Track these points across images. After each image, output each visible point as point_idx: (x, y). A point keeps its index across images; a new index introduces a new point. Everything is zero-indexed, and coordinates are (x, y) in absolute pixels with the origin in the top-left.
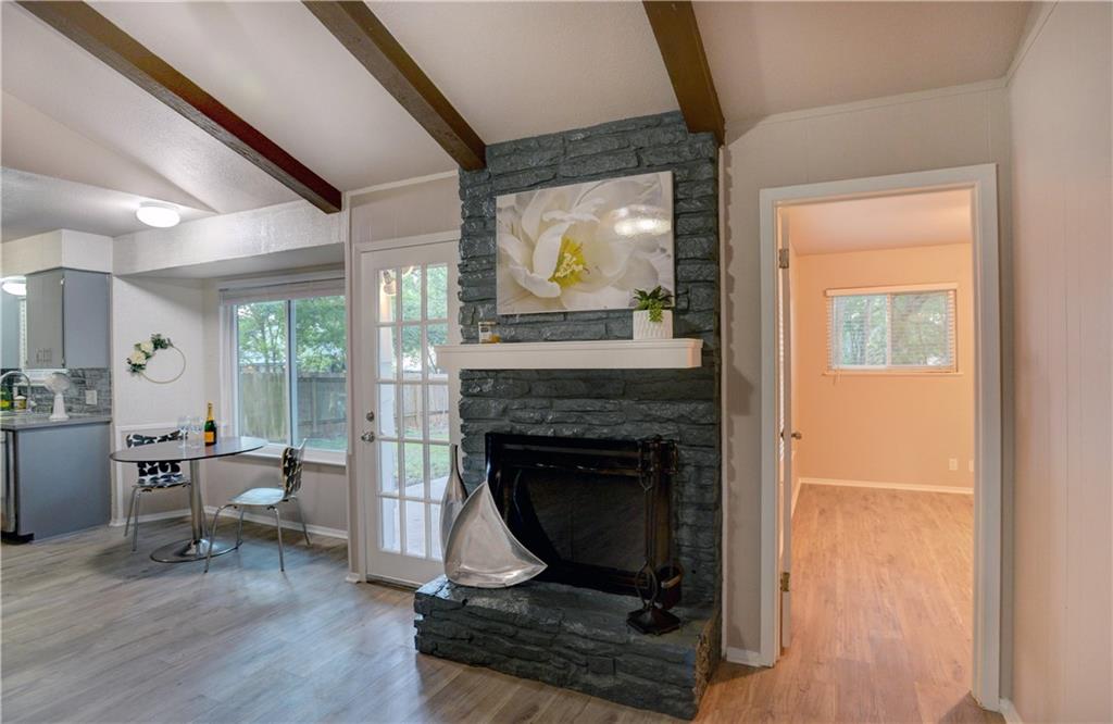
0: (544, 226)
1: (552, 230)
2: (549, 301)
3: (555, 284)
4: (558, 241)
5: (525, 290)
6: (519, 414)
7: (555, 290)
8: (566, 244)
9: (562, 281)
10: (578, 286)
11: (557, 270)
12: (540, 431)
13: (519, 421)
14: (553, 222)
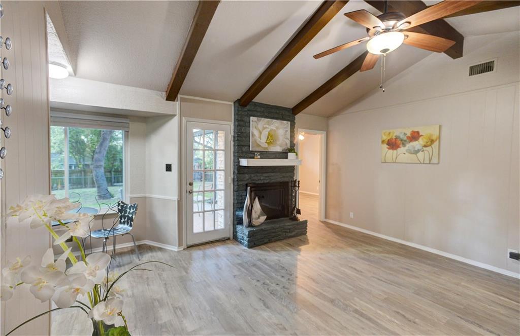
0: (264, 128)
1: (266, 130)
2: (265, 148)
3: (266, 144)
4: (267, 133)
5: (259, 145)
6: (254, 178)
7: (266, 145)
8: (269, 134)
9: (268, 143)
10: (271, 145)
11: (267, 140)
12: (260, 182)
13: (253, 180)
14: (266, 128)
